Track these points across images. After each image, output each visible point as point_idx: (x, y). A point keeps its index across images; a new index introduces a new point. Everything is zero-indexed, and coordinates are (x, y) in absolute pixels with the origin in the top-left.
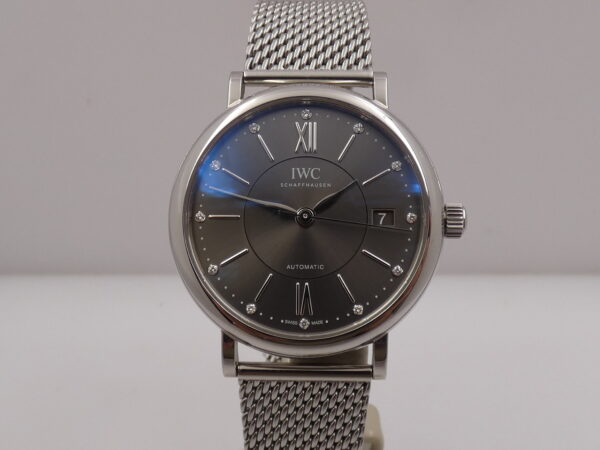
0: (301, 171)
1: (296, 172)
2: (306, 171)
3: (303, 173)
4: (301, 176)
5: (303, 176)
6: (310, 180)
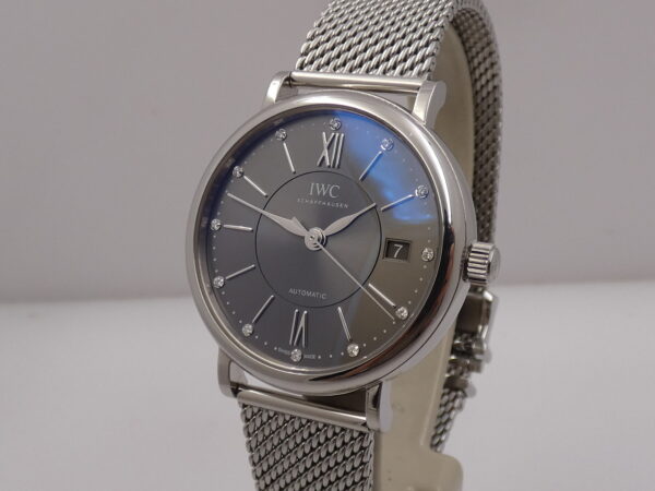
0: (320, 187)
1: (315, 187)
2: (326, 187)
3: (322, 190)
4: (319, 193)
5: (321, 193)
6: (327, 198)
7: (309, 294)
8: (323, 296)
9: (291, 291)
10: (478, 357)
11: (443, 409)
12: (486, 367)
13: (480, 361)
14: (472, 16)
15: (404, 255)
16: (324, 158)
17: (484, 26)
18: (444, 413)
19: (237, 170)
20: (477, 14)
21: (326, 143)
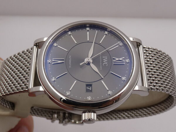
0: (106, 60)
1: (106, 58)
2: (106, 61)
3: (105, 60)
4: (104, 59)
5: (104, 60)
6: (103, 62)
7: (70, 62)
8: (70, 67)
9: (70, 56)
10: (64, 122)
11: (37, 110)
12: (61, 125)
13: (62, 122)
14: (171, 103)
15: (88, 91)
16: (115, 59)
17: (169, 107)
18: (36, 110)
19: (106, 33)
20: (172, 104)
21: (121, 59)
